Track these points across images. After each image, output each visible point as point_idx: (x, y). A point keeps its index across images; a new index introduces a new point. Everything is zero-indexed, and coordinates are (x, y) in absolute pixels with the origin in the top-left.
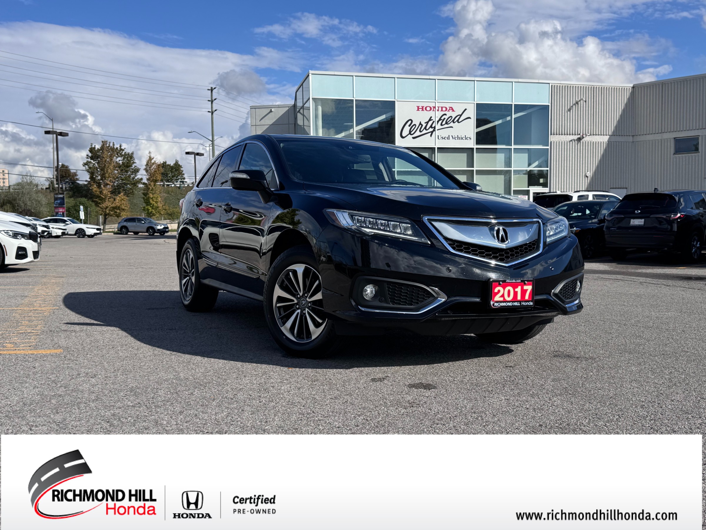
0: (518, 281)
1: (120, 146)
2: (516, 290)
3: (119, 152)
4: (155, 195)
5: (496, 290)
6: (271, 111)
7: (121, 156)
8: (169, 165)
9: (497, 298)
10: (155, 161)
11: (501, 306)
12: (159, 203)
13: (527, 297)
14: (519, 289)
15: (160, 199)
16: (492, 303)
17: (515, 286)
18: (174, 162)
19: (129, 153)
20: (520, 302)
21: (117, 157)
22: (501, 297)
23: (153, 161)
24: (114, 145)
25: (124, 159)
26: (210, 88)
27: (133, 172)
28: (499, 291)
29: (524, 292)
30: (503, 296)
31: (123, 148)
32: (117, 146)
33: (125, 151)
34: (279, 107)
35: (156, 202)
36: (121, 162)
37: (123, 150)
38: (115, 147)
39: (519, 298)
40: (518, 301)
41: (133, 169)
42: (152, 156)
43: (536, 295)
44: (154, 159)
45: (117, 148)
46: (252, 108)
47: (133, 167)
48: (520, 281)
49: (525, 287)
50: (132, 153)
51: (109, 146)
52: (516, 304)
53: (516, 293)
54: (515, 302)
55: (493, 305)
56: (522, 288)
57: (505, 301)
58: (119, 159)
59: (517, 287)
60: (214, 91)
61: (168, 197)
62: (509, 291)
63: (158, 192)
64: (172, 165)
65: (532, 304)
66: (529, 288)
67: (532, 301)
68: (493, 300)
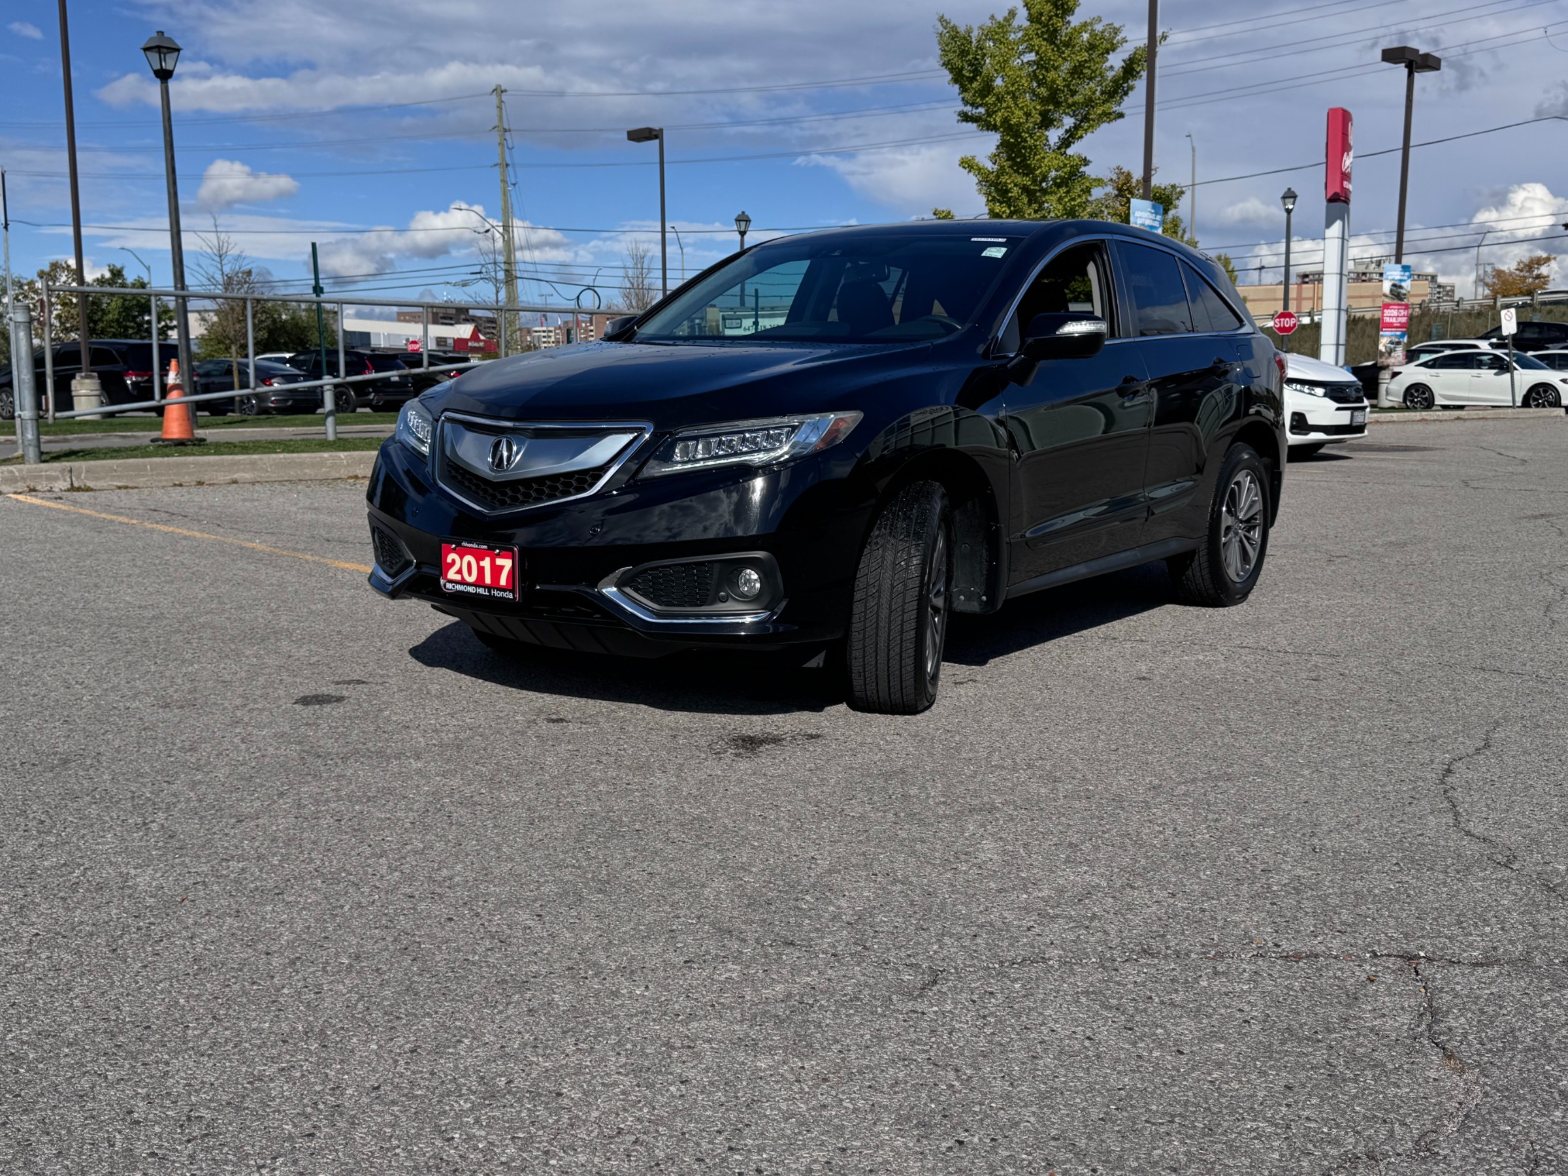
0: (486, 547)
2: (482, 564)
5: (449, 559)
9: (452, 575)
11: (458, 591)
13: (503, 582)
14: (487, 564)
16: (442, 582)
17: (479, 556)
20: (489, 588)
22: (457, 573)
28: (454, 562)
29: (496, 570)
30: (460, 571)
39: (488, 580)
40: (485, 587)
49: (498, 562)
52: (481, 591)
53: (481, 570)
54: (479, 587)
55: (445, 585)
56: (493, 565)
57: (463, 582)
59: (483, 559)
62: (470, 565)
65: (511, 596)
66: (506, 564)
67: (513, 591)
68: (445, 578)
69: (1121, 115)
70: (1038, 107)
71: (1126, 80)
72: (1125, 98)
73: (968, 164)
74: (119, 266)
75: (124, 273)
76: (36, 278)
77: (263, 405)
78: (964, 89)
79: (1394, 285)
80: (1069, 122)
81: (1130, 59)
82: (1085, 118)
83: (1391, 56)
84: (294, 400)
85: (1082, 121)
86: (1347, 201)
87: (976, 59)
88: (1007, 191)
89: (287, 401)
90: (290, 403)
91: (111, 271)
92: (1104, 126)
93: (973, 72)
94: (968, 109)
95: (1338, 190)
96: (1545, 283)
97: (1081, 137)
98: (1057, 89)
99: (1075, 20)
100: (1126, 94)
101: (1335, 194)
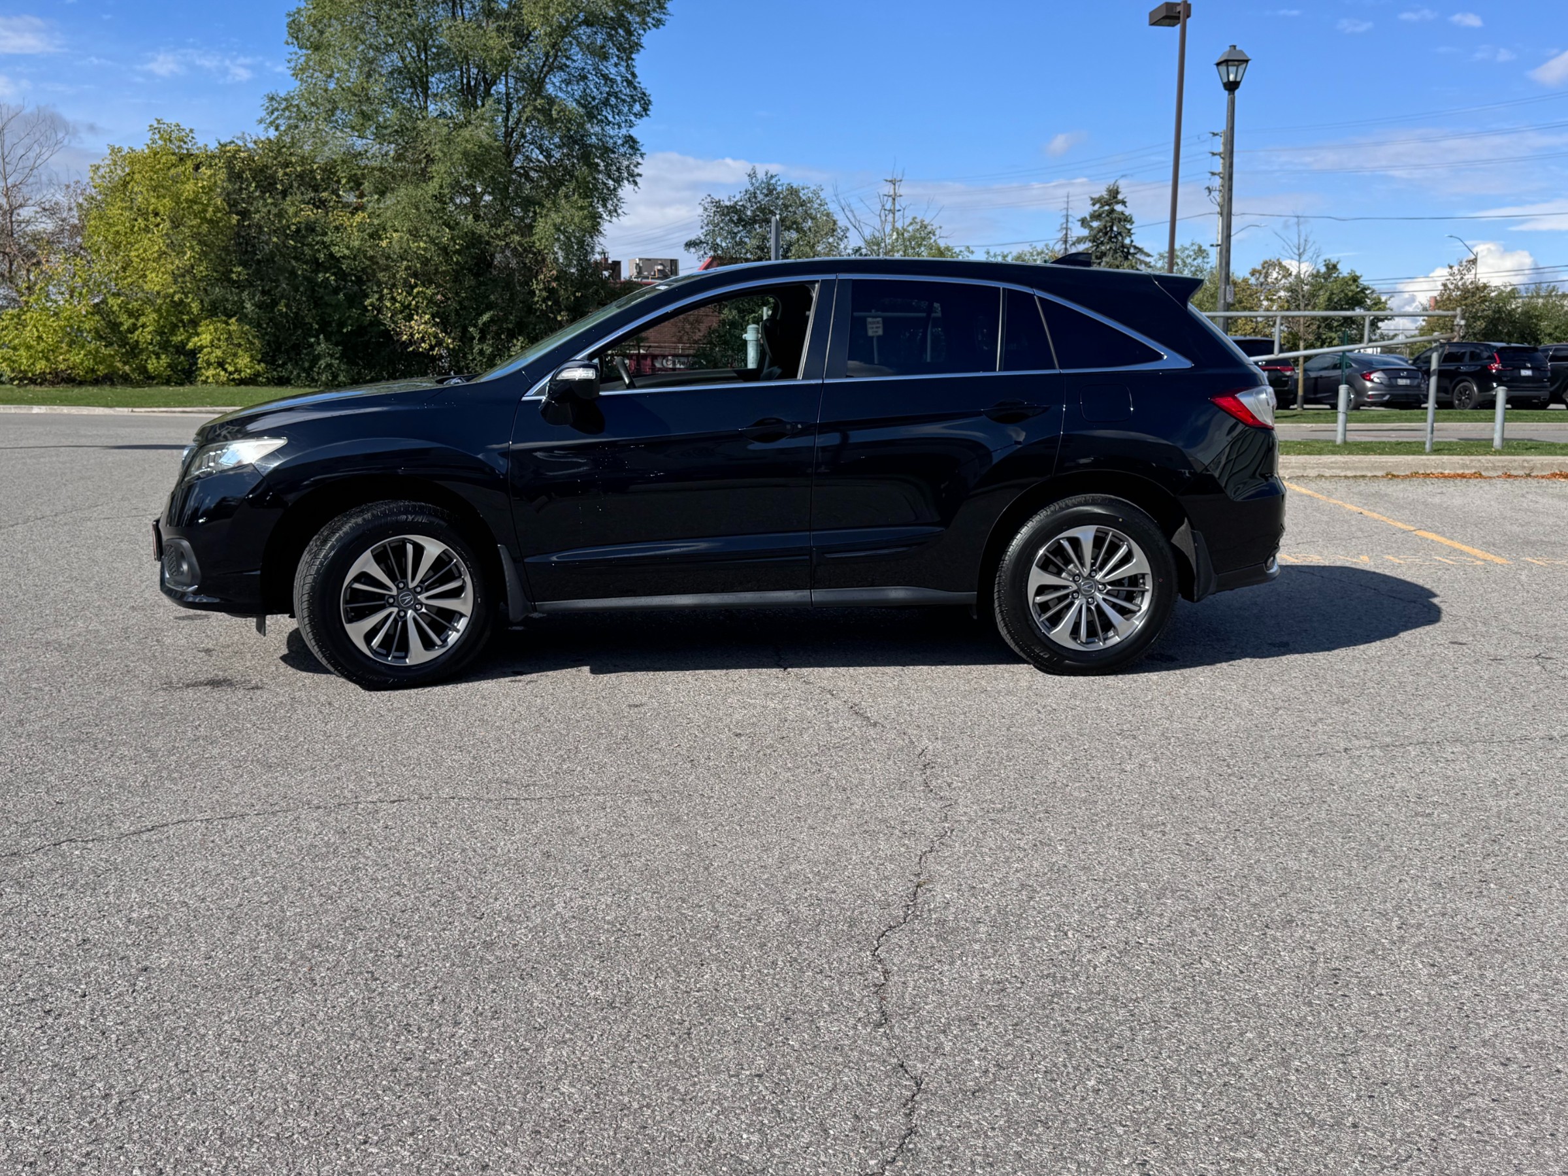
74: (1334, 261)
75: (1339, 266)
76: (1249, 276)
77: (1360, 399)
84: (1392, 395)
89: (1384, 395)
90: (1387, 398)
91: (1327, 266)
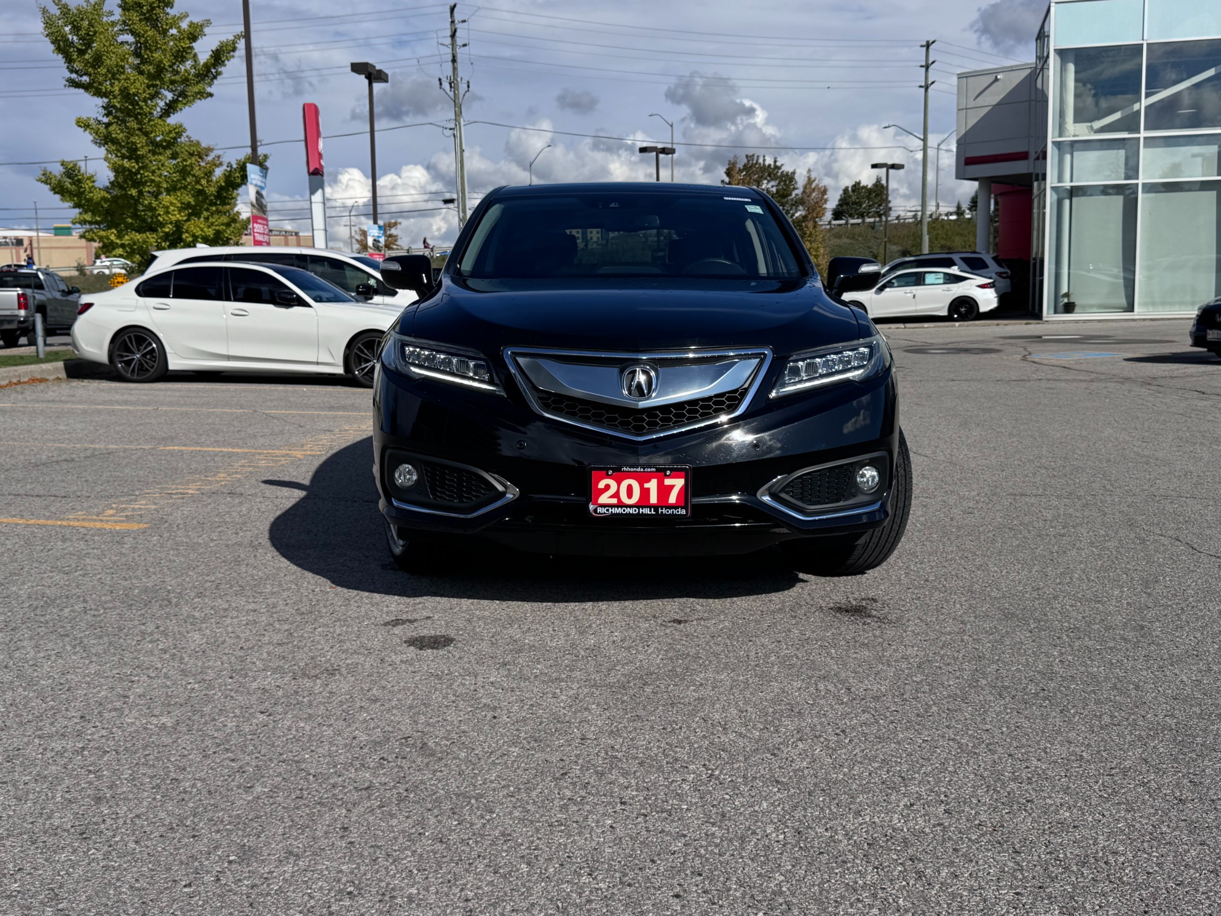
0: (649, 470)
1: (775, 162)
2: (646, 485)
3: (772, 172)
4: (814, 245)
5: (602, 485)
6: (996, 80)
7: (776, 179)
8: (864, 187)
9: (604, 499)
10: (817, 185)
11: (612, 514)
12: (820, 258)
13: (672, 499)
14: (653, 485)
15: (822, 251)
16: (591, 507)
17: (642, 479)
18: (874, 181)
19: (787, 173)
20: (656, 507)
21: (769, 181)
22: (612, 497)
23: (813, 186)
24: (764, 160)
25: (779, 183)
26: (924, 43)
27: (792, 205)
28: (608, 487)
29: (664, 491)
30: (616, 495)
31: (778, 164)
32: (769, 161)
33: (783, 169)
34: (1012, 69)
35: (816, 256)
36: (774, 190)
37: (779, 168)
38: (767, 163)
39: (654, 499)
40: (650, 506)
41: (792, 200)
42: (813, 176)
43: (695, 495)
44: (816, 182)
45: (770, 165)
46: (961, 77)
47: (793, 195)
48: (654, 470)
49: (668, 482)
50: (794, 173)
51: (756, 163)
52: (646, 511)
53: (645, 493)
54: (643, 507)
55: (595, 510)
56: (661, 486)
57: (620, 505)
58: (773, 183)
59: (649, 481)
60: (931, 47)
61: (851, 244)
62: (630, 489)
63: (820, 238)
64: (869, 186)
65: (684, 512)
66: (678, 483)
67: (685, 507)
68: (596, 503)
69: (211, 95)
70: (146, 81)
71: (215, 65)
72: (215, 81)
73: (84, 124)
78: (69, 60)
79: (375, 240)
80: (169, 96)
81: (217, 50)
82: (183, 94)
83: (357, 68)
85: (179, 96)
86: (322, 175)
87: (88, 35)
88: (136, 149)
92: (198, 102)
93: (85, 45)
94: (74, 76)
95: (318, 167)
96: (396, 241)
97: (181, 109)
98: (164, 68)
99: (172, 12)
100: (215, 77)
101: (316, 169)
